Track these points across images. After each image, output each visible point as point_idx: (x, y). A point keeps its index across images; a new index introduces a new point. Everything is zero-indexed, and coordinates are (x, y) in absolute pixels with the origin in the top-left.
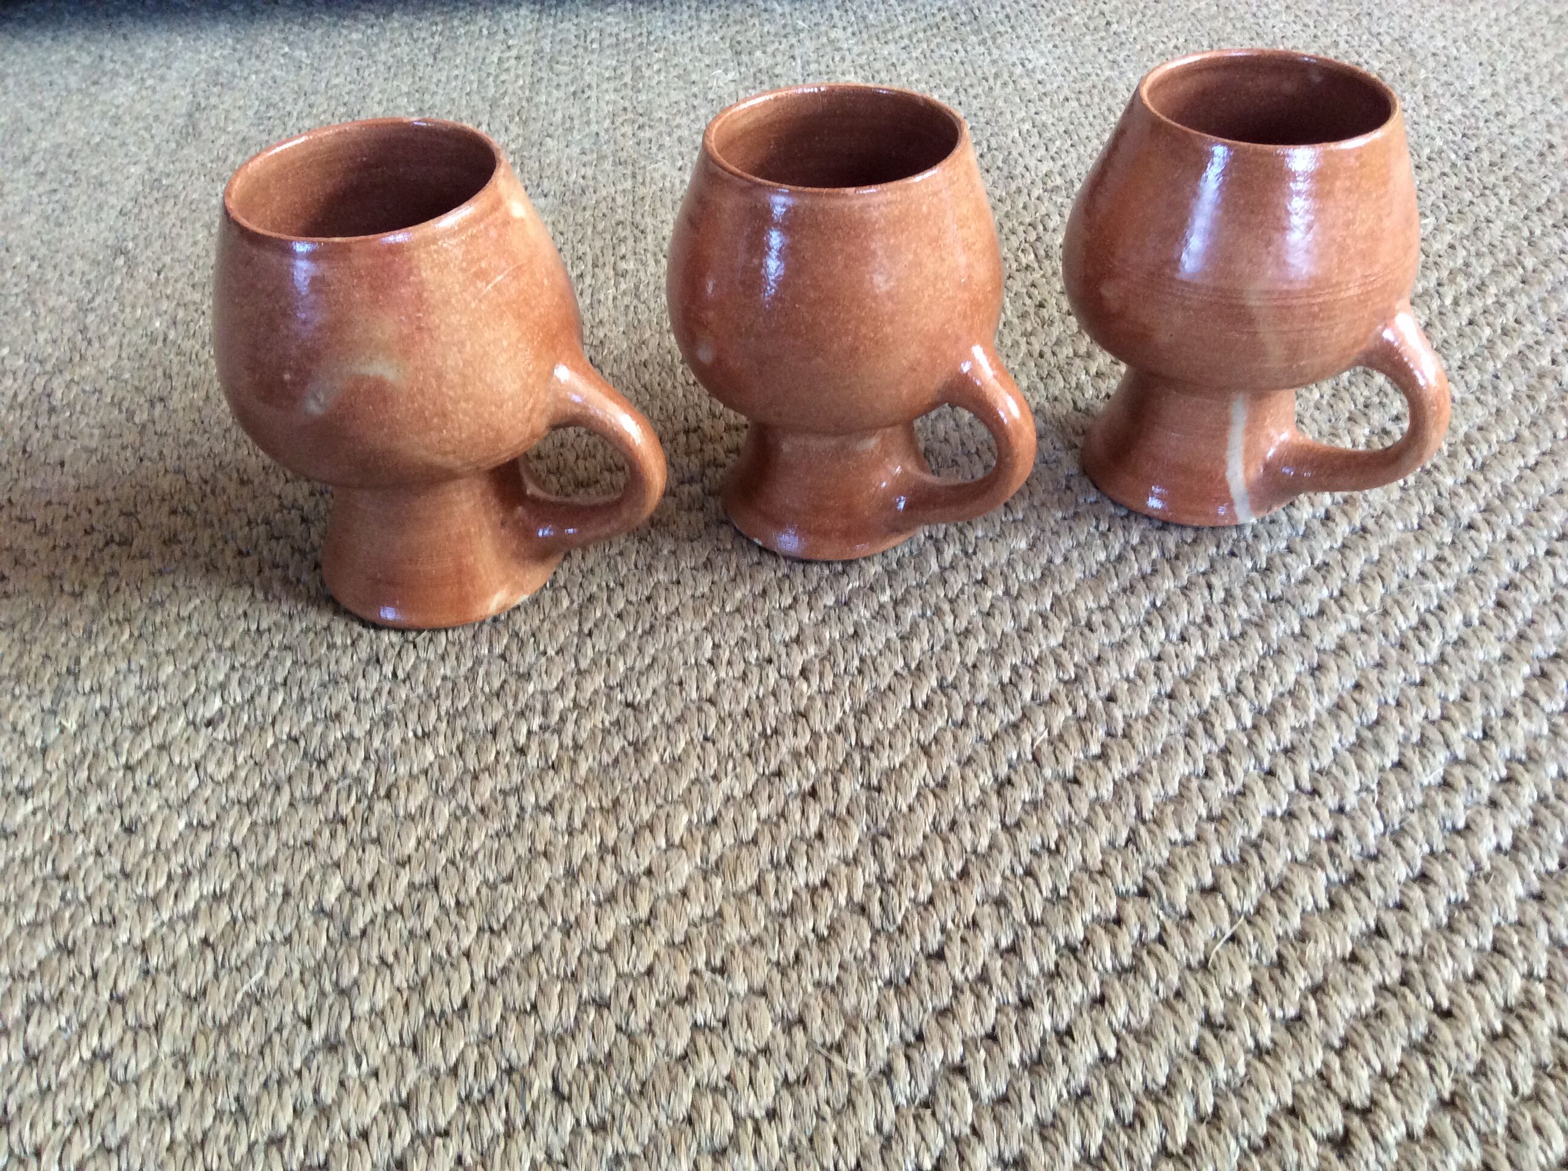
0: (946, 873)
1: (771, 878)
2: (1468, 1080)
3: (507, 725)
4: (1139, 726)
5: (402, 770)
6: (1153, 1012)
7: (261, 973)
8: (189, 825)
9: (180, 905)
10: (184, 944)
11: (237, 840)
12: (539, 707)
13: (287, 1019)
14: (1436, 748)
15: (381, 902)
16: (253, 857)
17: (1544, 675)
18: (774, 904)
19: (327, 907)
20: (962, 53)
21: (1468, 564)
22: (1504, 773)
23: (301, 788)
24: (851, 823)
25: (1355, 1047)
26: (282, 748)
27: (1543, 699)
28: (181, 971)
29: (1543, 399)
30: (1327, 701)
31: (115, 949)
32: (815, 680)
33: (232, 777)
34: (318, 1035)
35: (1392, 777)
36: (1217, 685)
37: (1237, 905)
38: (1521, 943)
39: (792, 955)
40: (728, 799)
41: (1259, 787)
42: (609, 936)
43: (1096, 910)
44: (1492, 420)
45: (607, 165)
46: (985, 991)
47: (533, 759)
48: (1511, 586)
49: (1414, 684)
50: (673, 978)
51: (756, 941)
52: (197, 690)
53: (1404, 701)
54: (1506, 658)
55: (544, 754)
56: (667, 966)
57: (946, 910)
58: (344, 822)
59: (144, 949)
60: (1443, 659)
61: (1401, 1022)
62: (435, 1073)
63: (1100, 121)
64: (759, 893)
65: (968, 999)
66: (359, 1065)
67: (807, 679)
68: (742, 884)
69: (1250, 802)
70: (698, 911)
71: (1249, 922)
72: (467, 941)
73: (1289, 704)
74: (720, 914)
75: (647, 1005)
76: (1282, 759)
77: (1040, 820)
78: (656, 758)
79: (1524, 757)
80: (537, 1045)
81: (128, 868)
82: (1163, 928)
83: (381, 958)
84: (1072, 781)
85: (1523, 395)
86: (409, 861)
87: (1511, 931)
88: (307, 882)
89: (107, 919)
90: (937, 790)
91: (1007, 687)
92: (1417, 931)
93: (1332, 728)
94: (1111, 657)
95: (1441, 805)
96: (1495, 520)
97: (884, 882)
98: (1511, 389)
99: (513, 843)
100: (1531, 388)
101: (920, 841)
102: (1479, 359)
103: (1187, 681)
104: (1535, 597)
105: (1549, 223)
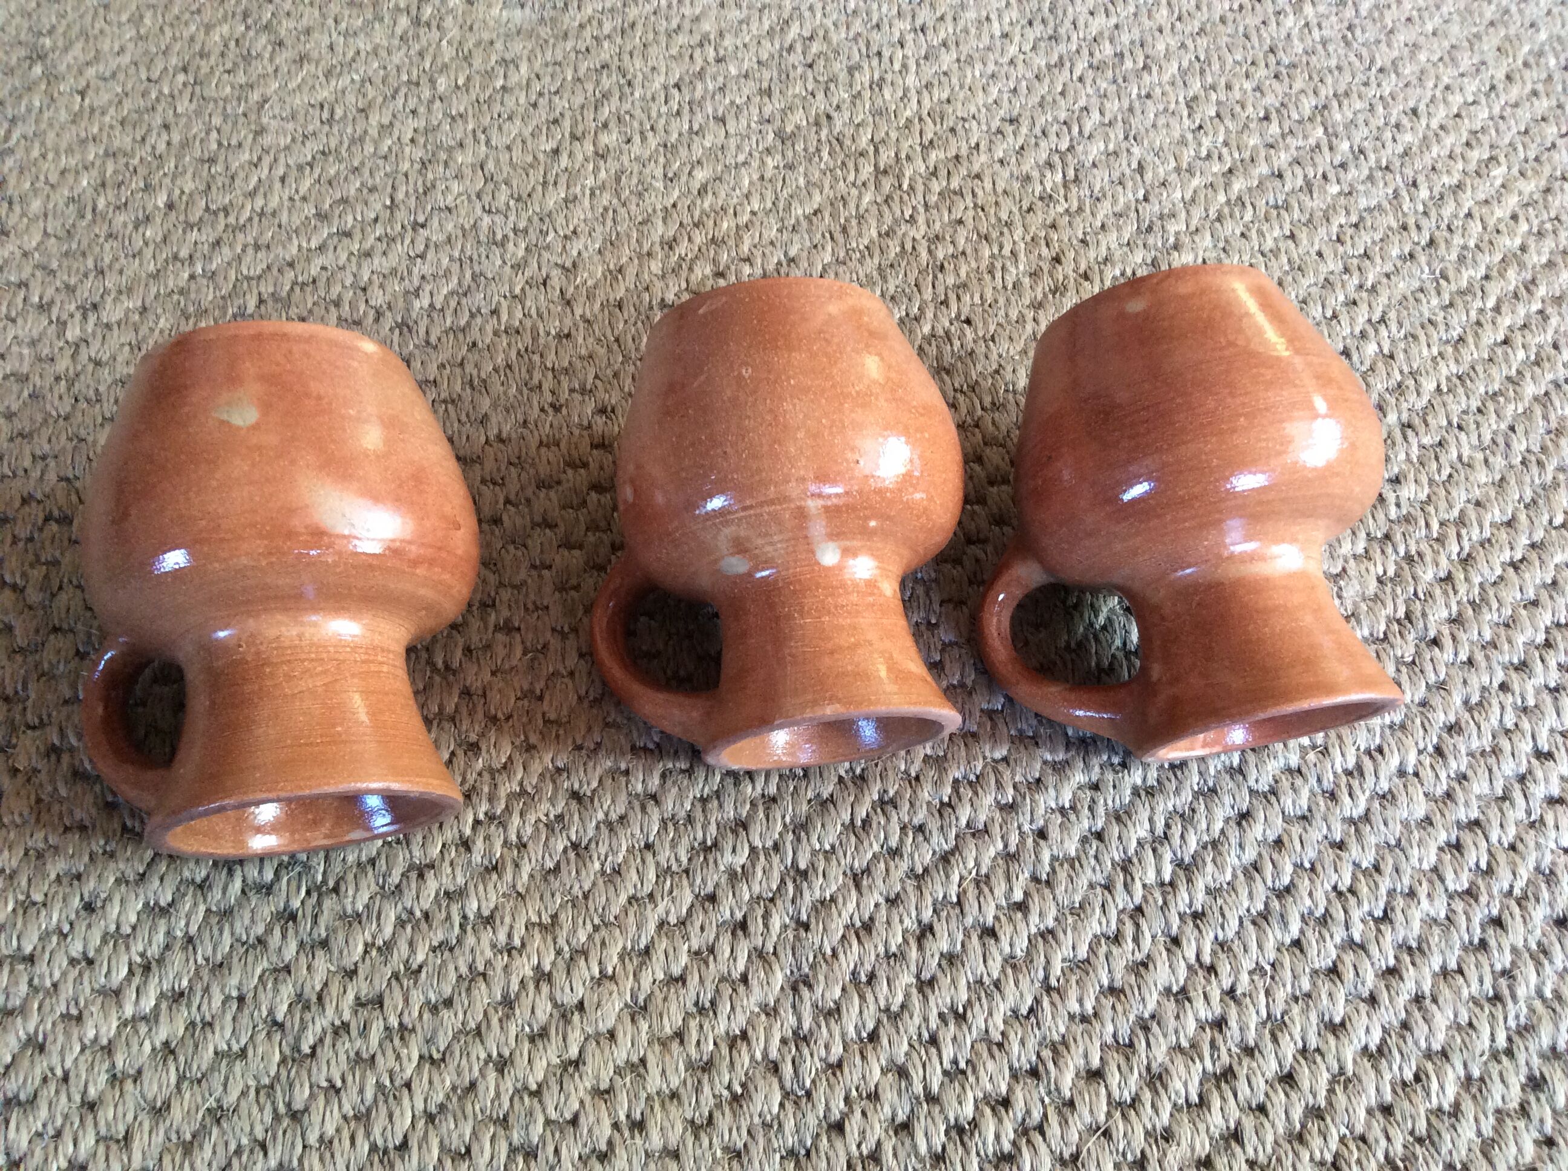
0: (858, 1033)
1: (693, 1024)
4: (1062, 875)
5: (351, 858)
7: (220, 1089)
8: (146, 906)
9: (142, 1003)
10: (147, 1047)
11: (193, 930)
12: (486, 789)
13: (245, 1141)
14: (1334, 929)
15: (330, 1016)
16: (209, 952)
17: (1457, 847)
18: (695, 1055)
19: (280, 1017)
21: (1421, 693)
22: (1392, 962)
24: (776, 967)
27: (1449, 876)
28: (147, 1075)
29: (1550, 468)
30: (1250, 855)
31: (83, 1049)
34: (273, 1163)
35: (1287, 960)
36: (1147, 826)
37: (1116, 1094)
38: (1359, 1162)
39: (706, 1114)
40: (662, 924)
41: (1162, 958)
42: (540, 1077)
43: (989, 1087)
44: (1492, 493)
47: (477, 857)
48: (1453, 728)
49: (1333, 845)
50: (596, 1132)
51: (674, 1095)
53: (1319, 868)
54: (1428, 821)
55: (489, 852)
56: (591, 1119)
57: (852, 1076)
58: (293, 917)
59: (109, 1050)
60: (1366, 817)
64: (682, 1042)
68: (667, 1030)
69: (1149, 978)
70: (624, 1056)
71: (1123, 1115)
72: (408, 1071)
73: (1209, 860)
74: (644, 1062)
75: (570, 1159)
76: (1189, 926)
77: (953, 981)
78: (597, 866)
79: (1414, 945)
81: (91, 954)
82: (1045, 1115)
83: (329, 1081)
84: (990, 933)
85: (1533, 459)
86: (355, 972)
87: (1352, 1146)
88: (260, 988)
89: (74, 1012)
90: (862, 933)
91: (945, 808)
92: (1270, 1139)
93: (1244, 893)
94: (1051, 780)
95: (1324, 996)
96: (1462, 636)
97: (801, 1038)
98: (1523, 447)
99: (455, 959)
100: (1544, 449)
101: (837, 993)
102: (1502, 399)
103: (1118, 819)
104: (1475, 744)
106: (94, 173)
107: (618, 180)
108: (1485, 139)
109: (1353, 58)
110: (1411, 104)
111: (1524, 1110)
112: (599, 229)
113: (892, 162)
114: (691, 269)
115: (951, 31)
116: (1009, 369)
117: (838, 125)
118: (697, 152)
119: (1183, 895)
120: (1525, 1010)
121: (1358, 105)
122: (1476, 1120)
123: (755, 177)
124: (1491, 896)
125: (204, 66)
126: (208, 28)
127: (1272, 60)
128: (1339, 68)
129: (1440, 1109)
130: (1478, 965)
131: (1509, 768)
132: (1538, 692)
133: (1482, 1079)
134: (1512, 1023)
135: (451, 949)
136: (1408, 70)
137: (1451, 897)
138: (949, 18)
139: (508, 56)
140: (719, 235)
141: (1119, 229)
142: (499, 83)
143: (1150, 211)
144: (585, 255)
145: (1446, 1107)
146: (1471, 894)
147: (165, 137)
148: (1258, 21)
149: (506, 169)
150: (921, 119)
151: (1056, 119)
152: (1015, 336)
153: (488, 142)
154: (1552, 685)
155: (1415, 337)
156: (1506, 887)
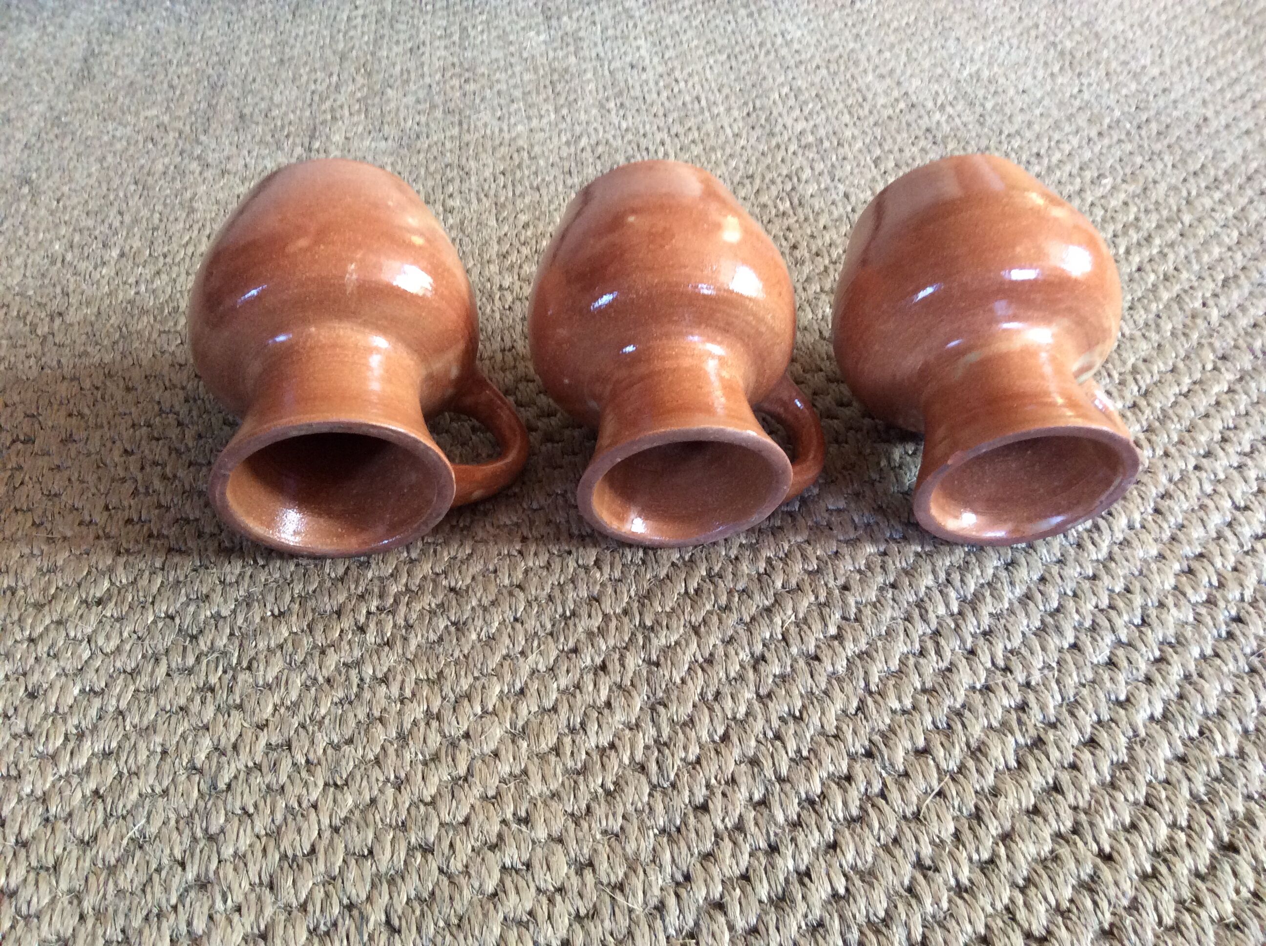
0: (711, 736)
1: (567, 740)
2: (1124, 913)
3: (350, 607)
4: (868, 611)
5: (262, 645)
6: (876, 857)
7: (143, 821)
8: (82, 691)
9: (75, 762)
10: (78, 795)
11: (123, 705)
12: (376, 590)
13: (165, 861)
14: (1103, 633)
15: (244, 759)
16: (136, 720)
17: (1191, 571)
18: (570, 764)
19: (198, 766)
20: (733, 24)
22: (1157, 654)
23: (176, 660)
24: (634, 693)
25: (1036, 886)
26: (160, 625)
27: (1189, 592)
28: (76, 819)
29: (1195, 336)
30: (1019, 591)
31: (20, 800)
32: (607, 569)
33: (118, 649)
34: (190, 876)
35: (1068, 657)
36: (931, 576)
37: (943, 765)
38: (1168, 798)
39: (584, 807)
40: (534, 672)
41: (963, 664)
42: (433, 791)
43: (831, 769)
44: (1154, 354)
45: (438, 114)
46: (741, 838)
47: (371, 637)
48: (1166, 495)
49: (1088, 578)
50: (486, 827)
51: (555, 795)
52: (89, 573)
53: (1079, 592)
54: (1161, 556)
55: (381, 632)
56: (481, 817)
57: (710, 769)
58: (212, 690)
59: (44, 799)
60: (1111, 557)
61: (1072, 865)
62: (288, 909)
63: (845, 86)
64: (558, 755)
65: (727, 845)
66: (225, 902)
67: (600, 569)
68: (544, 747)
69: (955, 677)
70: (508, 769)
71: (953, 779)
72: (315, 795)
73: (987, 594)
74: (525, 772)
75: (464, 850)
76: (981, 641)
77: (787, 692)
78: (474, 636)
79: (1173, 641)
80: (373, 885)
81: (31, 730)
82: (885, 784)
83: (243, 809)
84: (814, 658)
85: (1179, 332)
86: (267, 725)
87: (1160, 788)
88: (182, 742)
89: (14, 773)
90: (705, 666)
91: (763, 576)
92: (1086, 788)
93: (1022, 615)
94: (845, 550)
95: (1107, 681)
97: (661, 745)
98: (1170, 327)
99: (354, 710)
100: (1186, 326)
101: (690, 709)
102: (1145, 301)
103: (907, 573)
104: (1185, 505)
105: (1203, 185)
106: (65, 241)
107: (462, 223)
108: (1093, 166)
109: (987, 131)
110: (1035, 150)
115: (697, 135)
118: (520, 206)
119: (972, 620)
125: (150, 181)
127: (930, 137)
129: (1227, 756)
130: (1230, 649)
131: (1216, 520)
132: (1225, 471)
133: (1257, 730)
136: (1028, 135)
137: (1194, 605)
138: (694, 129)
145: (1233, 752)
146: (1211, 602)
147: (119, 218)
151: (780, 175)
154: (1236, 464)
156: (1238, 596)
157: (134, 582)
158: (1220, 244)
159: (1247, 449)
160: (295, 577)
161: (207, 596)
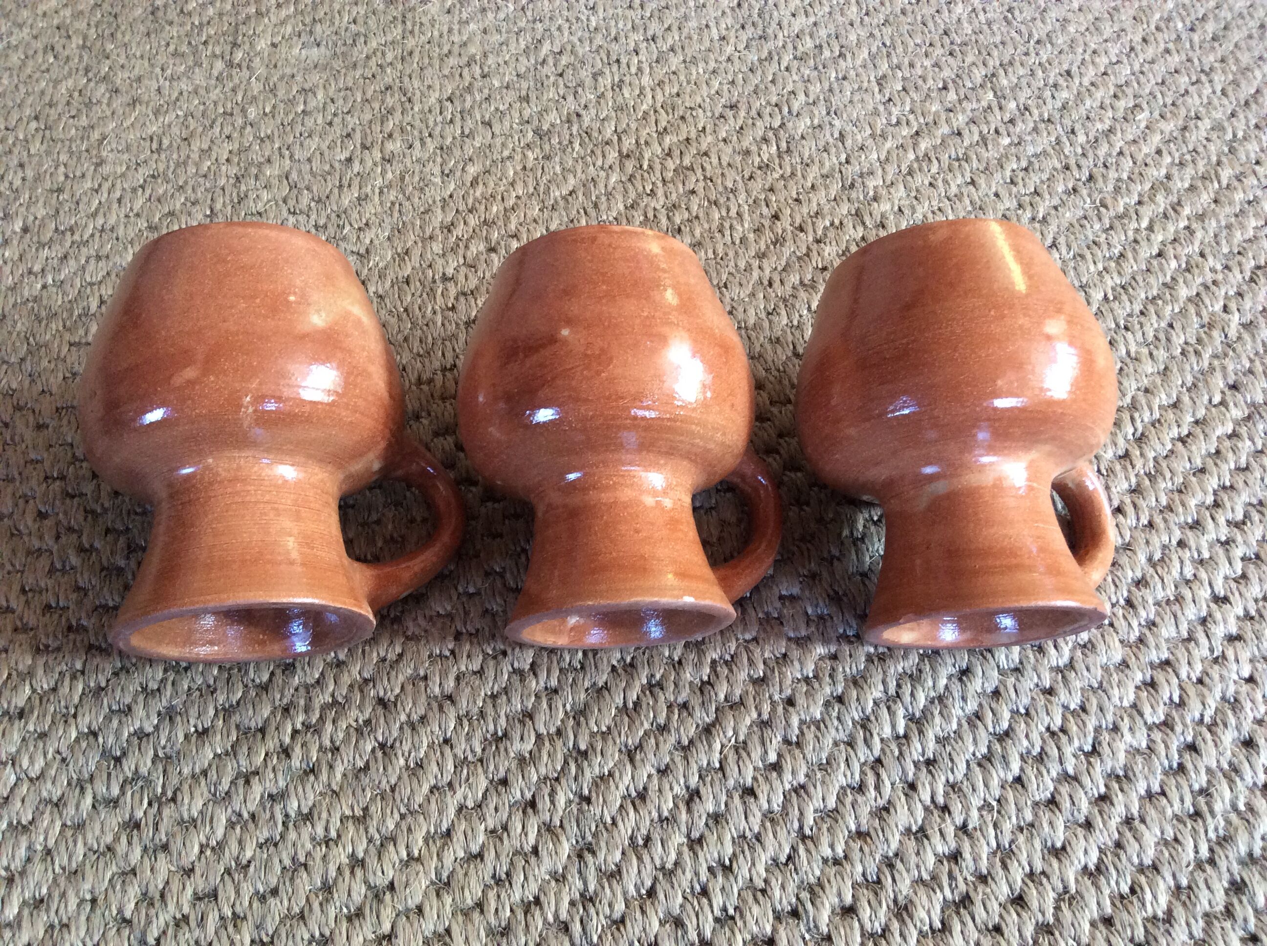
0: (638, 891)
1: (492, 895)
3: (274, 723)
4: (810, 736)
5: (186, 771)
12: (302, 702)
14: (1050, 765)
15: (172, 910)
16: (65, 862)
17: (1152, 684)
18: (494, 922)
19: (128, 917)
22: (1103, 790)
23: (101, 789)
24: (563, 839)
26: (84, 745)
27: (1147, 710)
29: (1206, 355)
30: (972, 706)
32: (543, 676)
33: (42, 776)
35: (1010, 796)
36: (881, 687)
37: (868, 926)
40: (461, 809)
41: (901, 802)
43: (755, 929)
44: (1158, 381)
47: (296, 762)
48: (1141, 583)
49: (1044, 692)
52: (9, 677)
53: (1033, 712)
54: (1124, 664)
55: (306, 757)
57: (634, 930)
58: (137, 826)
60: (1071, 665)
64: (482, 912)
67: (535, 675)
68: (469, 902)
69: (891, 821)
70: (432, 927)
73: (936, 713)
76: (923, 772)
77: (719, 838)
78: (402, 762)
79: (1121, 773)
84: (750, 792)
85: (1191, 349)
86: (192, 870)
88: (110, 891)
90: (637, 802)
91: (704, 687)
93: (969, 739)
94: (795, 653)
95: (1045, 825)
96: (1141, 503)
97: (587, 899)
98: (1182, 341)
99: (279, 853)
100: (1199, 341)
101: (618, 856)
102: (1160, 302)
103: (855, 683)
104: (1160, 595)
105: (1253, 122)
107: (402, 179)
108: (1129, 91)
109: (1014, 34)
110: (1065, 67)
111: (1229, 912)
112: (387, 220)
113: (633, 147)
114: (467, 247)
115: (677, 38)
116: (741, 309)
117: (586, 121)
118: (469, 151)
119: (917, 745)
120: (1222, 823)
121: (1021, 71)
122: (1188, 924)
123: (519, 168)
124: (1185, 725)
125: (53, 114)
126: (56, 83)
127: (947, 41)
128: (1003, 43)
129: (1155, 917)
130: (1178, 787)
131: (1191, 613)
132: (1211, 546)
133: (1190, 887)
134: (1212, 835)
135: (276, 845)
136: (1061, 40)
137: (1149, 729)
138: (675, 28)
139: (307, 86)
140: (490, 217)
141: (826, 187)
142: (301, 108)
143: (851, 171)
144: (376, 242)
145: (1160, 915)
146: (1167, 725)
147: (20, 174)
148: (933, 11)
149: (308, 177)
150: (656, 111)
151: (768, 103)
152: (744, 282)
153: (291, 156)
154: (1223, 539)
155: (1082, 257)
156: (1197, 716)
157: (54, 690)
158: (1256, 215)
159: (1240, 516)
160: (219, 685)
161: (130, 708)
